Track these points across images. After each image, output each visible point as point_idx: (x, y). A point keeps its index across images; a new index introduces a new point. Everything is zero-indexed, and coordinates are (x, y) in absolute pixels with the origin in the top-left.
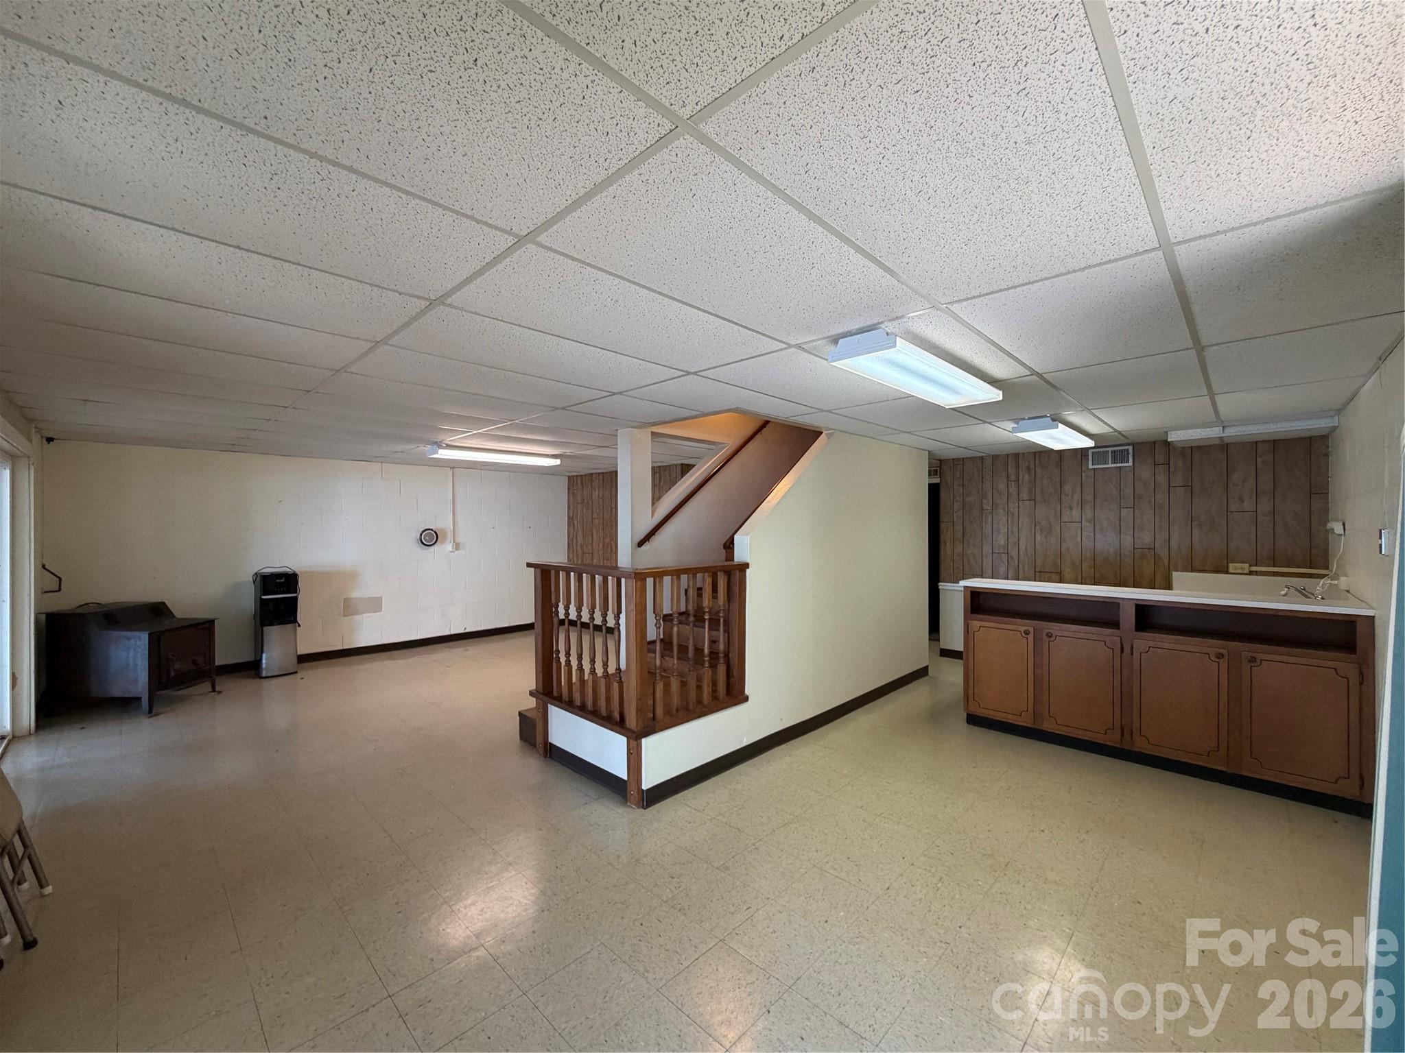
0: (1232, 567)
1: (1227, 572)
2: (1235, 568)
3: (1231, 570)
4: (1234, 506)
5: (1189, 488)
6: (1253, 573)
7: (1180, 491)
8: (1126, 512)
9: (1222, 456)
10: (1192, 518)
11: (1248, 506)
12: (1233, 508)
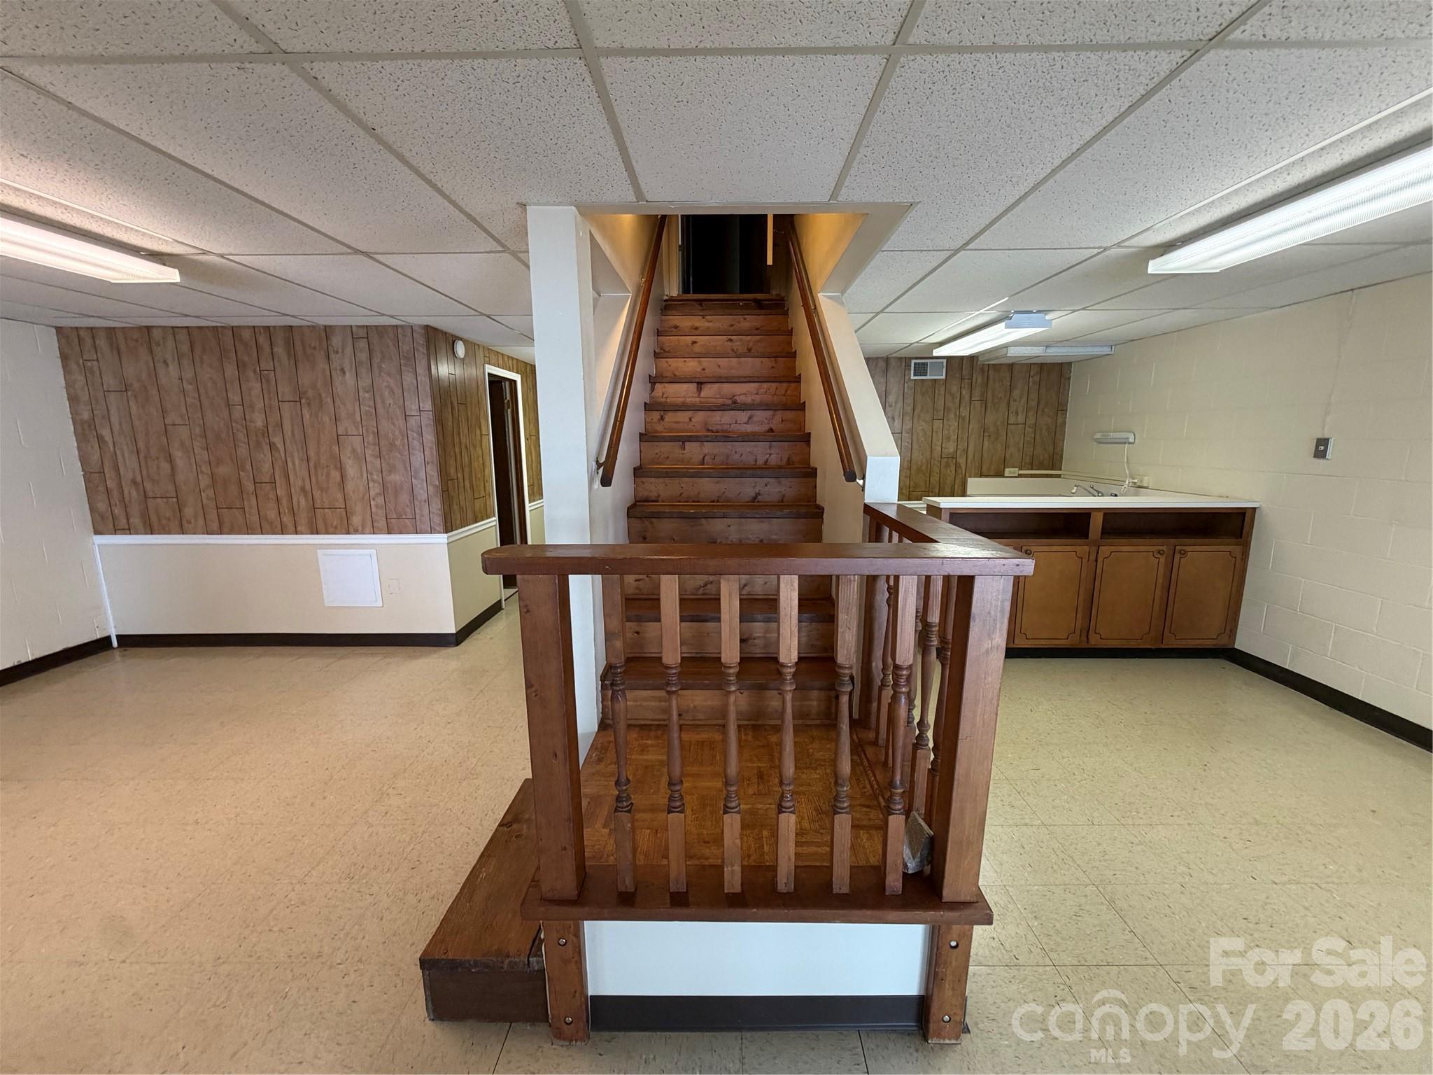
0: (1007, 472)
1: (1003, 476)
2: (1011, 472)
3: (1006, 474)
4: (1012, 420)
5: (984, 401)
6: (1020, 476)
7: (978, 404)
8: (938, 424)
9: (1008, 375)
10: (984, 429)
11: (1021, 419)
12: (1011, 421)
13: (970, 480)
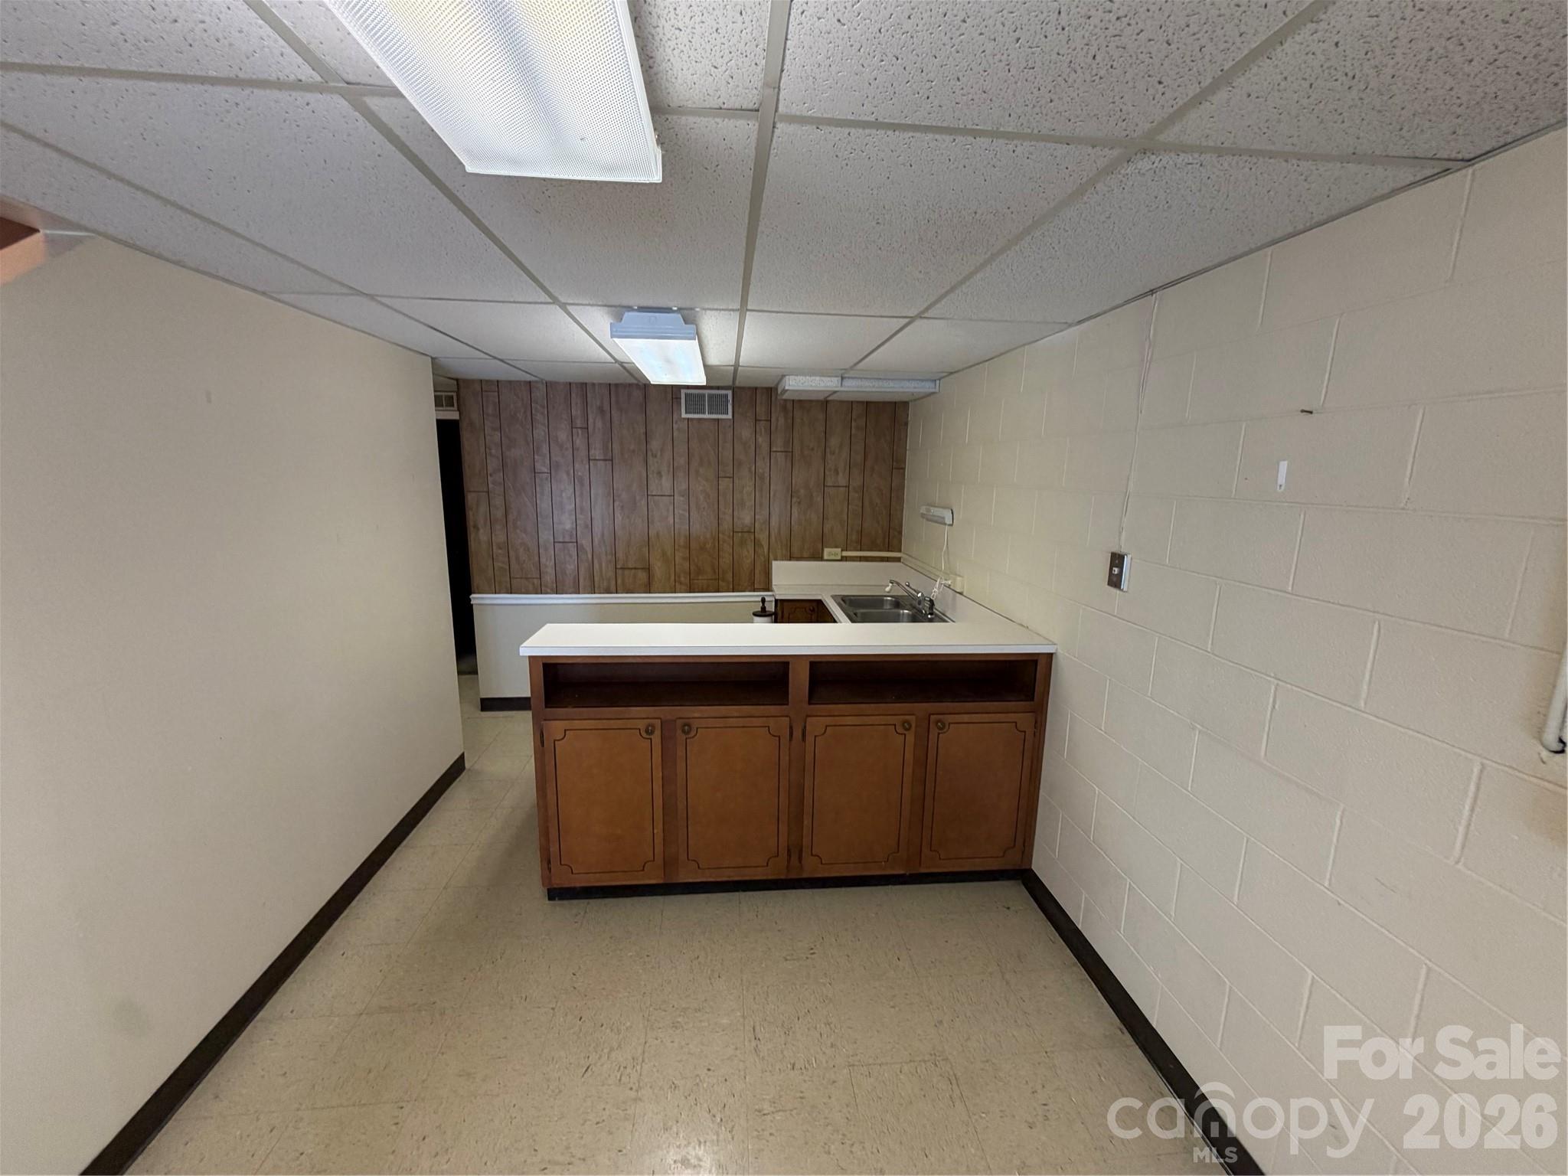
0: (827, 552)
1: (821, 559)
2: (829, 554)
3: (826, 557)
4: (830, 478)
5: (789, 453)
6: (844, 559)
7: (781, 457)
8: (725, 483)
9: (821, 416)
10: (792, 493)
11: (842, 480)
12: (829, 482)
13: (775, 564)
